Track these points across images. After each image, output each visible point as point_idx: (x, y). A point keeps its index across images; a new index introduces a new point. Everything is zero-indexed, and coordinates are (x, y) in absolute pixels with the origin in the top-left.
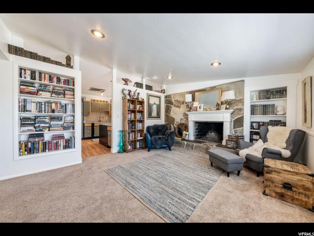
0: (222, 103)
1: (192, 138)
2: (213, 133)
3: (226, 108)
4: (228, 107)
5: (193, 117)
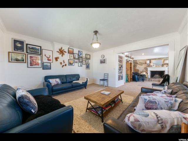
0: (164, 64)
1: (150, 77)
2: (157, 75)
3: (167, 66)
4: (167, 65)
5: (150, 69)
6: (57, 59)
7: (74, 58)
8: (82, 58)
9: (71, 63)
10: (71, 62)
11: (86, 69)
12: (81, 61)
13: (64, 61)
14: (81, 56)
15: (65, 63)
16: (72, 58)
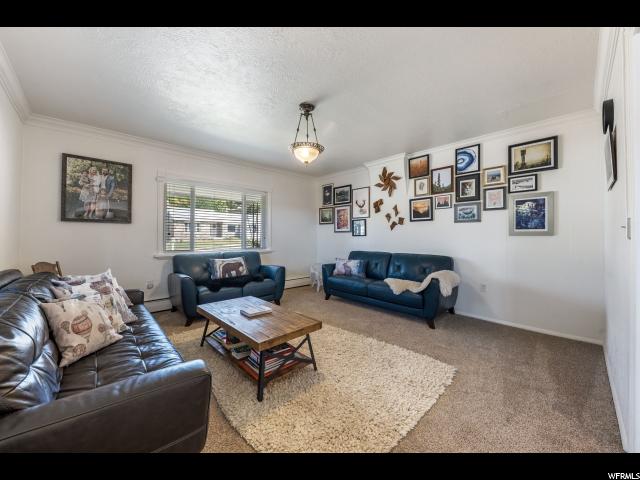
6: (378, 206)
7: (434, 190)
8: (477, 177)
9: (421, 211)
10: (422, 206)
11: (512, 234)
12: (471, 192)
13: (395, 208)
14: (474, 167)
15: (399, 216)
16: (425, 190)
